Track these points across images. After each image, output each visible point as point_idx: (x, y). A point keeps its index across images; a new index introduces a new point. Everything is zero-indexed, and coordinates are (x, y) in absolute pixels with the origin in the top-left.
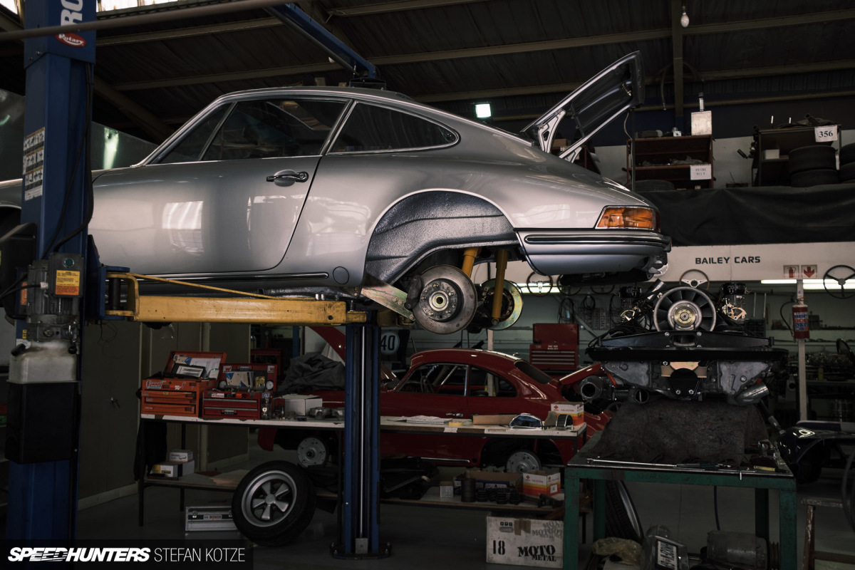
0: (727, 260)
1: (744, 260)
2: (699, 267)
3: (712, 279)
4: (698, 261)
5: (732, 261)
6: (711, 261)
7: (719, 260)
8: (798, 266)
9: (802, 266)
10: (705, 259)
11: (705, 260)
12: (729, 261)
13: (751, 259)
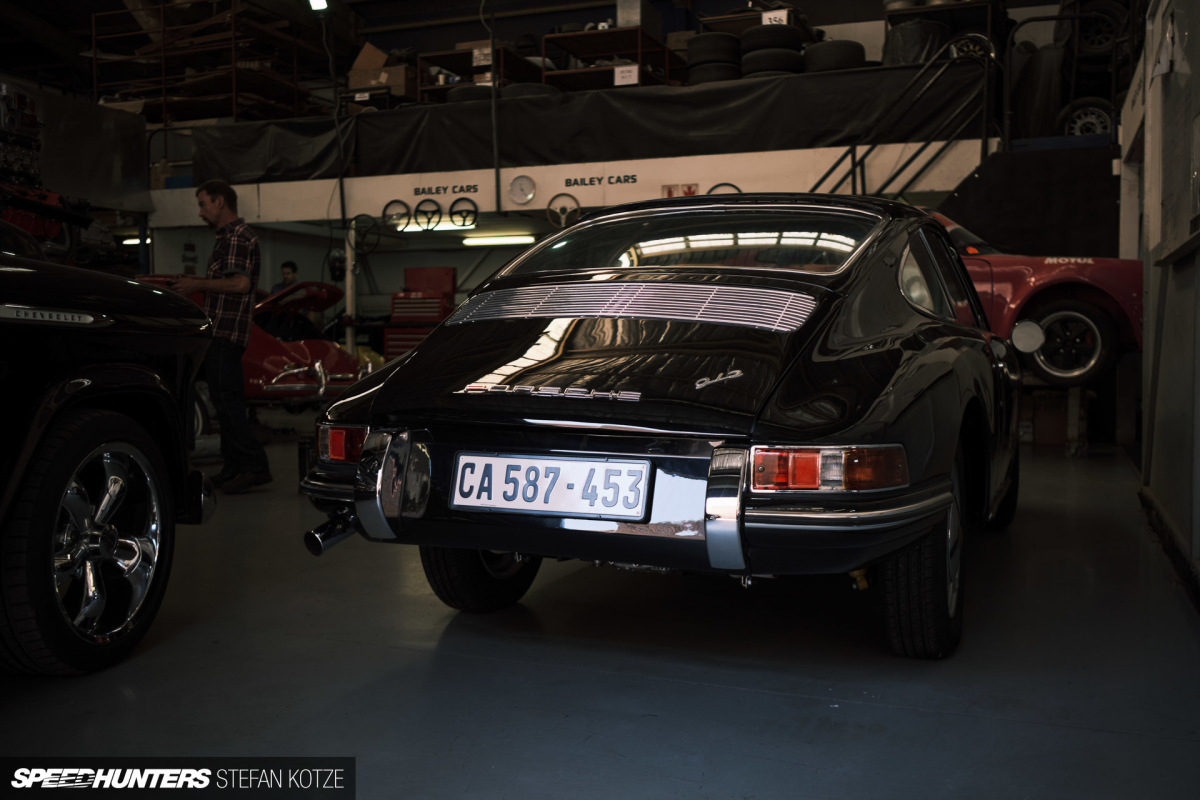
0: (600, 180)
1: (619, 180)
2: (570, 190)
3: (584, 204)
4: (568, 183)
5: (605, 181)
6: (583, 182)
7: (592, 182)
8: (677, 186)
9: (683, 185)
10: (576, 180)
11: (576, 183)
12: (602, 182)
13: (627, 179)
